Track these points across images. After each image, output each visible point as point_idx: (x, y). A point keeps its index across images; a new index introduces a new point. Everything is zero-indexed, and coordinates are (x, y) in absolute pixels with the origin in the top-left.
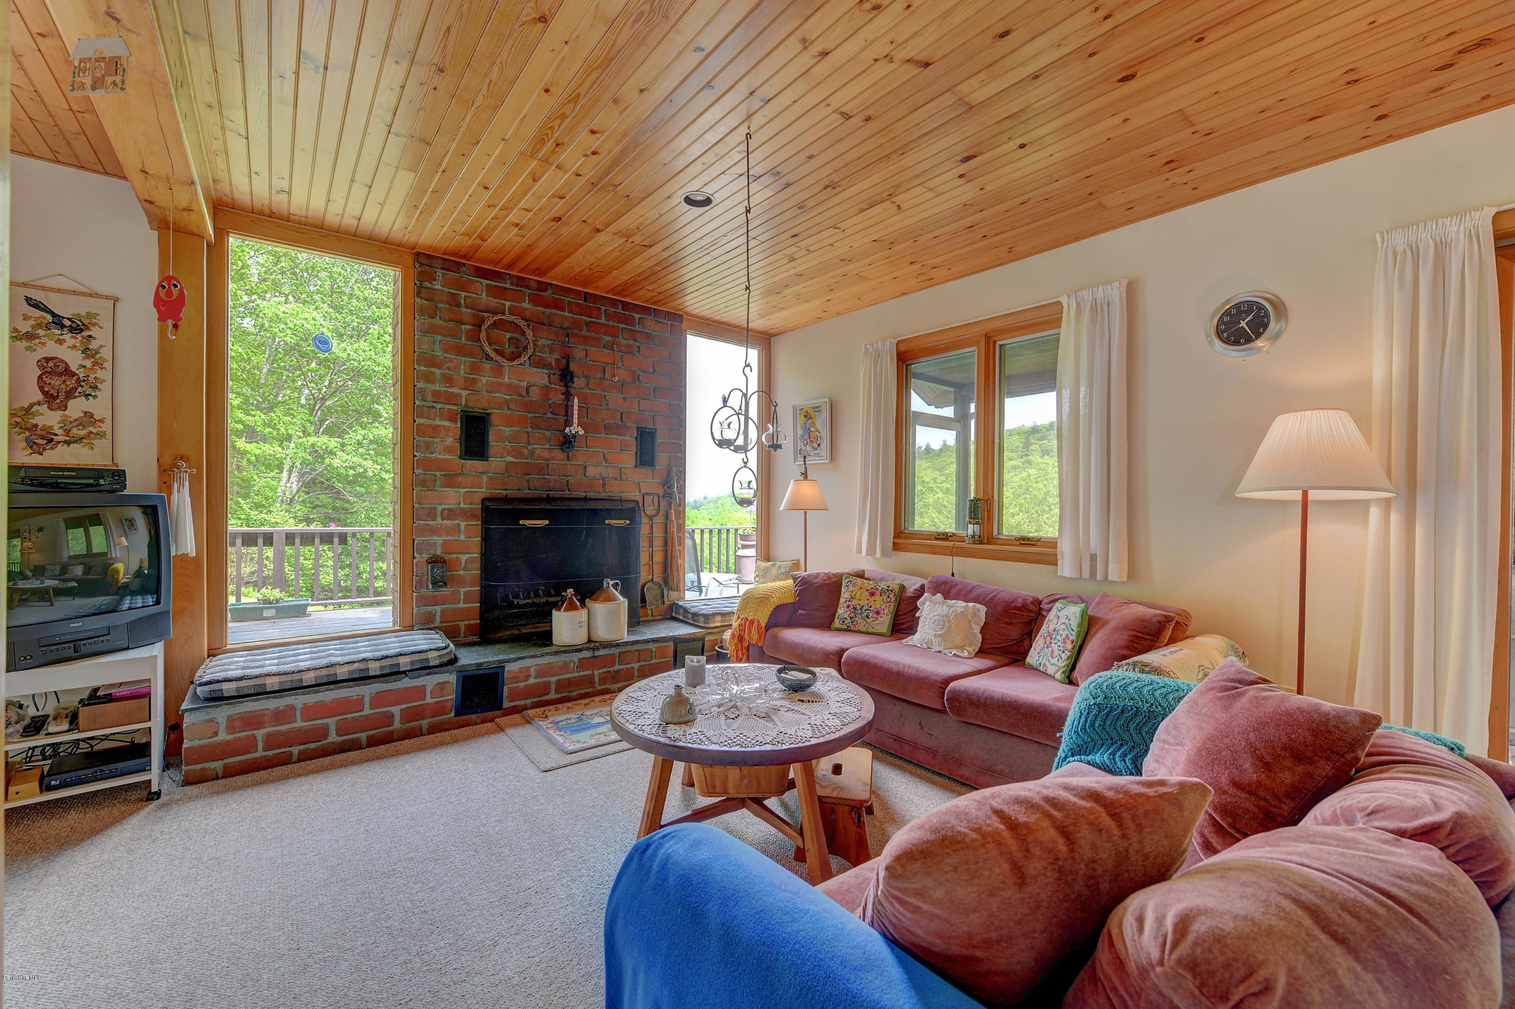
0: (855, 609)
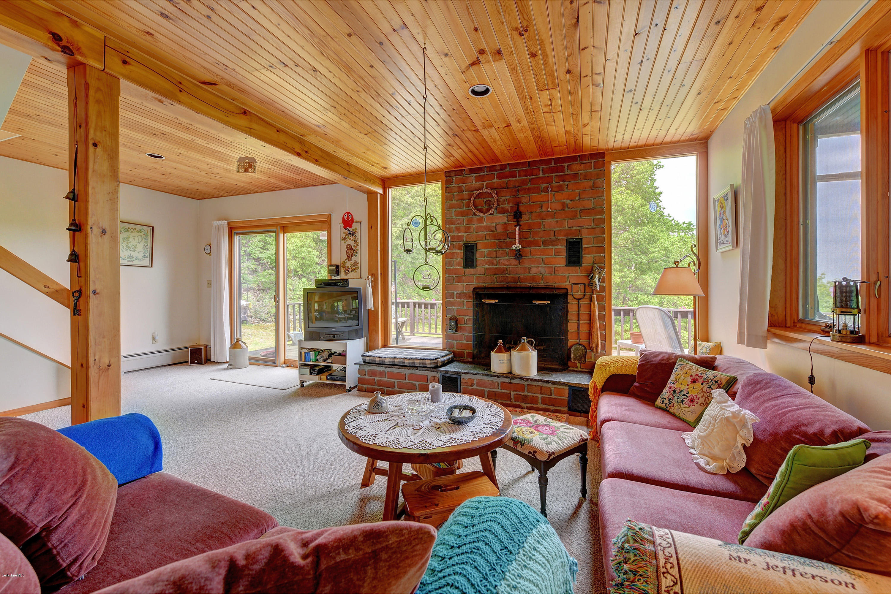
0: (675, 392)
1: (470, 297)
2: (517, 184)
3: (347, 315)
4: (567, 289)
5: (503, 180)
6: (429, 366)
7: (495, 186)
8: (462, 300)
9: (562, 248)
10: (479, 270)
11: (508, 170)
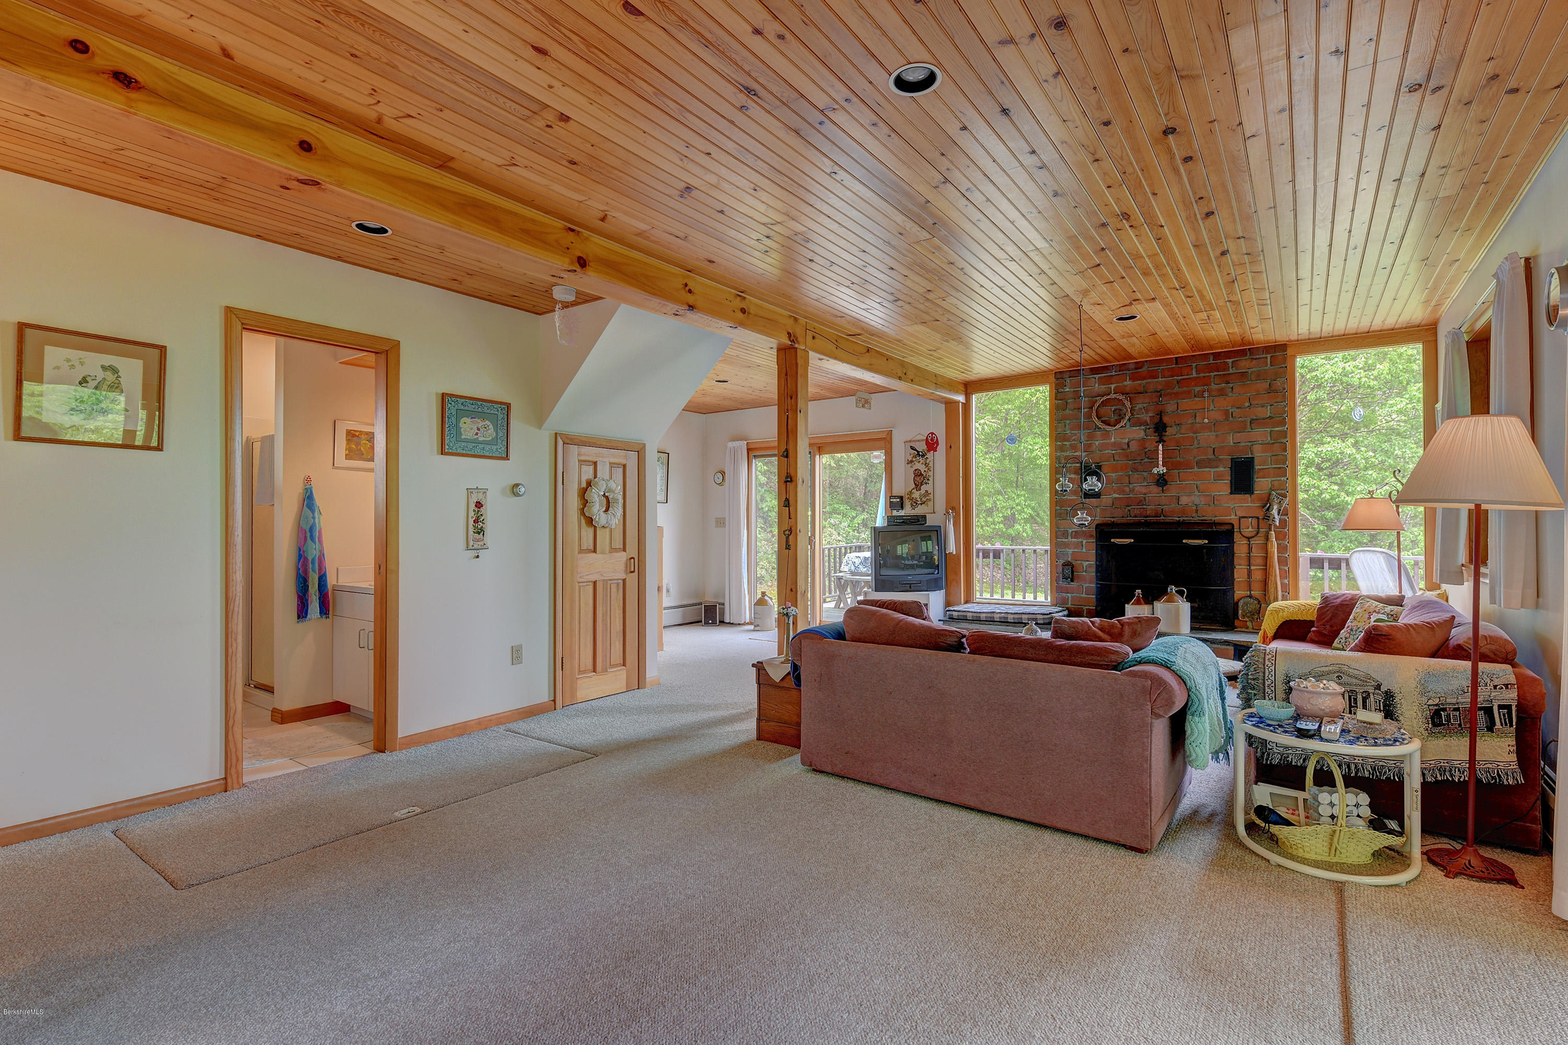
0: (1352, 630)
1: (1091, 536)
2: (1160, 388)
3: (915, 562)
4: (1233, 525)
5: (1139, 382)
6: (1041, 622)
7: (1128, 390)
8: (1080, 540)
9: (1224, 470)
10: (1104, 500)
11: (1145, 369)
